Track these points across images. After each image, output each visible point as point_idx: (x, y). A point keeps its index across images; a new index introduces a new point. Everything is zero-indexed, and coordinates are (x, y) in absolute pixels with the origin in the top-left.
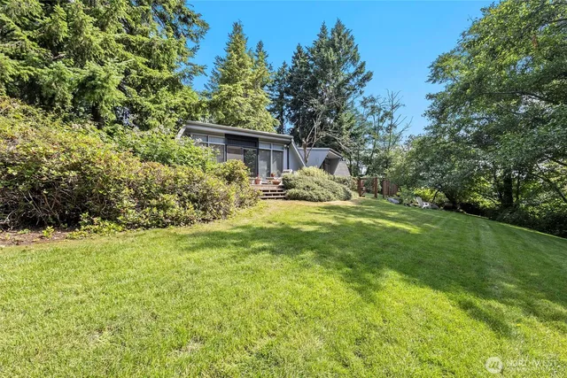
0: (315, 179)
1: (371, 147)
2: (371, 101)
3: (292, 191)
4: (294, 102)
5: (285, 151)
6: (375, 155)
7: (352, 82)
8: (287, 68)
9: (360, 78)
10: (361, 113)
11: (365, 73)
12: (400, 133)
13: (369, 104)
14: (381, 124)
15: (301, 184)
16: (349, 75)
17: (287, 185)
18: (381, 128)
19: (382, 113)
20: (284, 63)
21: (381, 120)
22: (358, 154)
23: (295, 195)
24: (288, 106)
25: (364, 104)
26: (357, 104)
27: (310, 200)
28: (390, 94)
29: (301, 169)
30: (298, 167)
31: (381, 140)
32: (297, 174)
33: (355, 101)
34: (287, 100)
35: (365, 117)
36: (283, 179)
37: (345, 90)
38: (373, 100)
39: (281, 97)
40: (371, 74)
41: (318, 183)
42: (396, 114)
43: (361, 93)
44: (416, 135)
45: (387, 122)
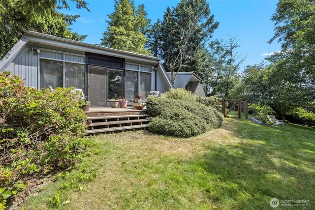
0: (184, 103)
1: (216, 74)
2: (216, 43)
3: (156, 120)
4: (164, 45)
5: (153, 74)
6: (219, 80)
7: (204, 30)
8: (160, 23)
9: (210, 27)
10: (210, 52)
11: (214, 23)
12: (238, 65)
13: (215, 46)
14: (223, 59)
15: (168, 111)
16: (202, 25)
17: (151, 111)
18: (224, 62)
19: (224, 52)
20: (159, 20)
21: (224, 56)
22: (207, 79)
23: (159, 127)
24: (160, 48)
25: (211, 46)
26: (207, 46)
27: (180, 136)
28: (231, 38)
29: (168, 90)
30: (166, 88)
31: (224, 70)
32: (164, 96)
33: (206, 43)
34: (160, 44)
35: (212, 55)
36: (147, 103)
37: (200, 36)
38: (218, 43)
39: (156, 42)
40: (218, 23)
41: (187, 108)
42: (234, 52)
43: (211, 37)
44: (253, 65)
45: (228, 58)
